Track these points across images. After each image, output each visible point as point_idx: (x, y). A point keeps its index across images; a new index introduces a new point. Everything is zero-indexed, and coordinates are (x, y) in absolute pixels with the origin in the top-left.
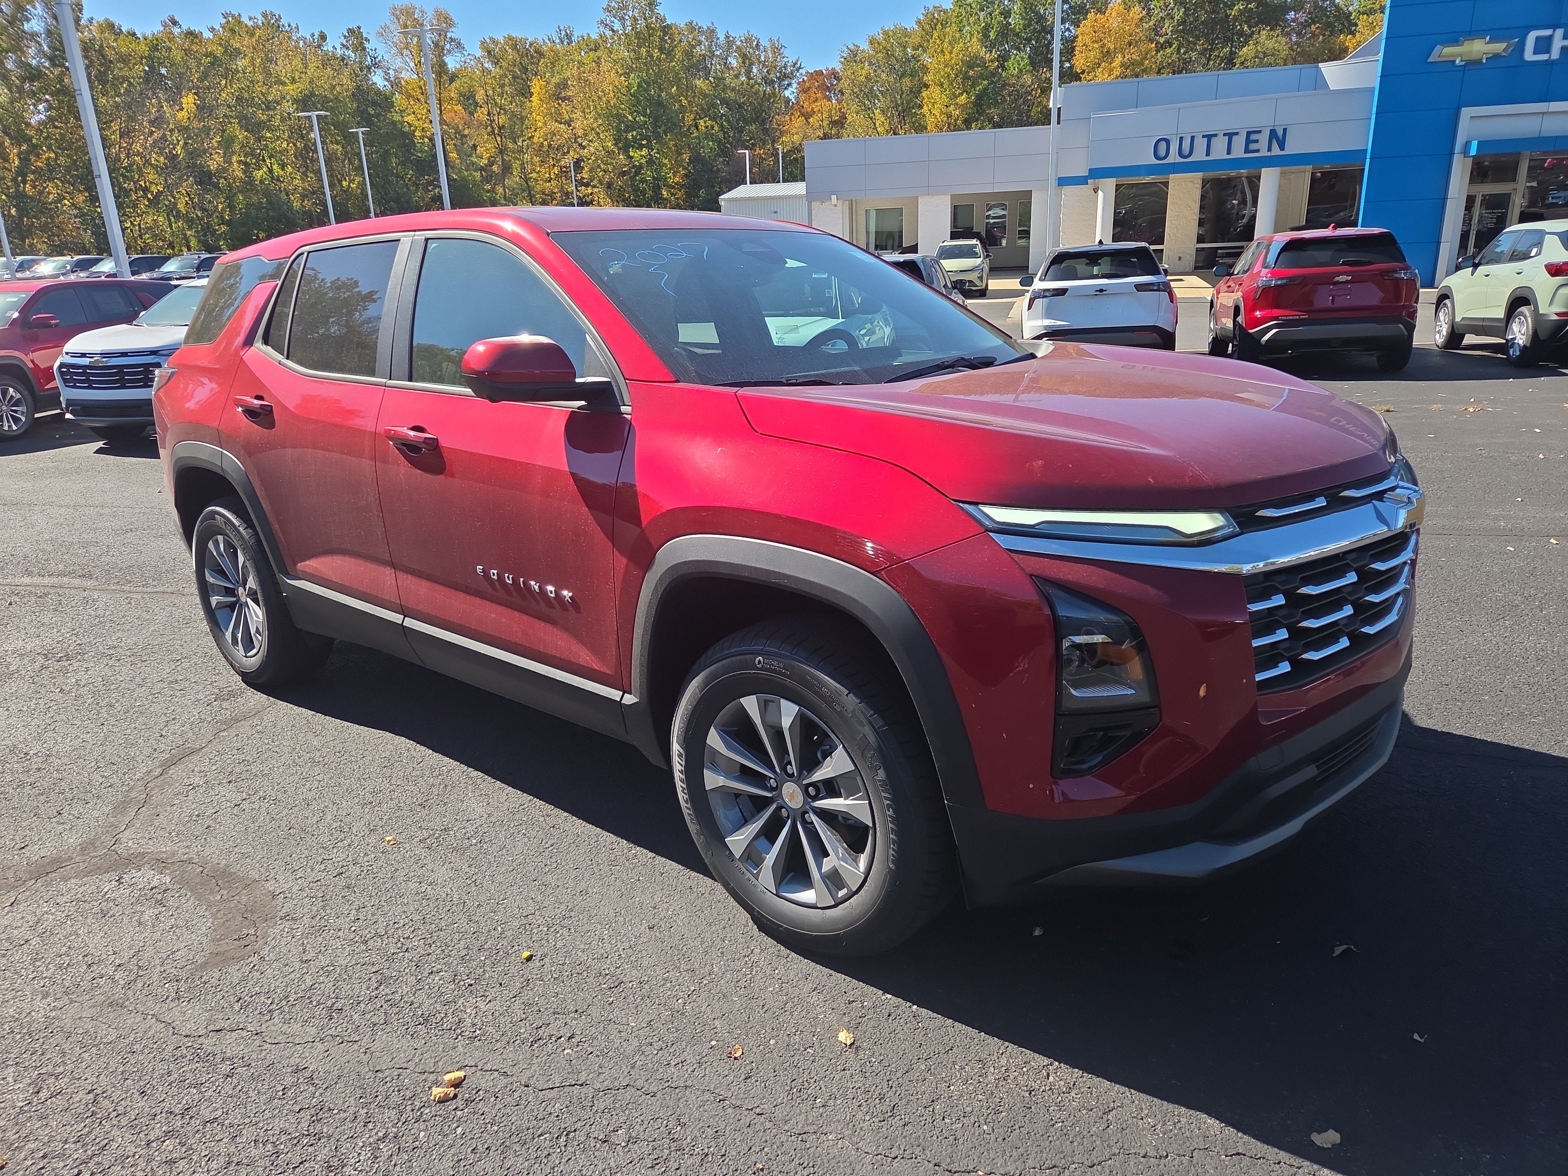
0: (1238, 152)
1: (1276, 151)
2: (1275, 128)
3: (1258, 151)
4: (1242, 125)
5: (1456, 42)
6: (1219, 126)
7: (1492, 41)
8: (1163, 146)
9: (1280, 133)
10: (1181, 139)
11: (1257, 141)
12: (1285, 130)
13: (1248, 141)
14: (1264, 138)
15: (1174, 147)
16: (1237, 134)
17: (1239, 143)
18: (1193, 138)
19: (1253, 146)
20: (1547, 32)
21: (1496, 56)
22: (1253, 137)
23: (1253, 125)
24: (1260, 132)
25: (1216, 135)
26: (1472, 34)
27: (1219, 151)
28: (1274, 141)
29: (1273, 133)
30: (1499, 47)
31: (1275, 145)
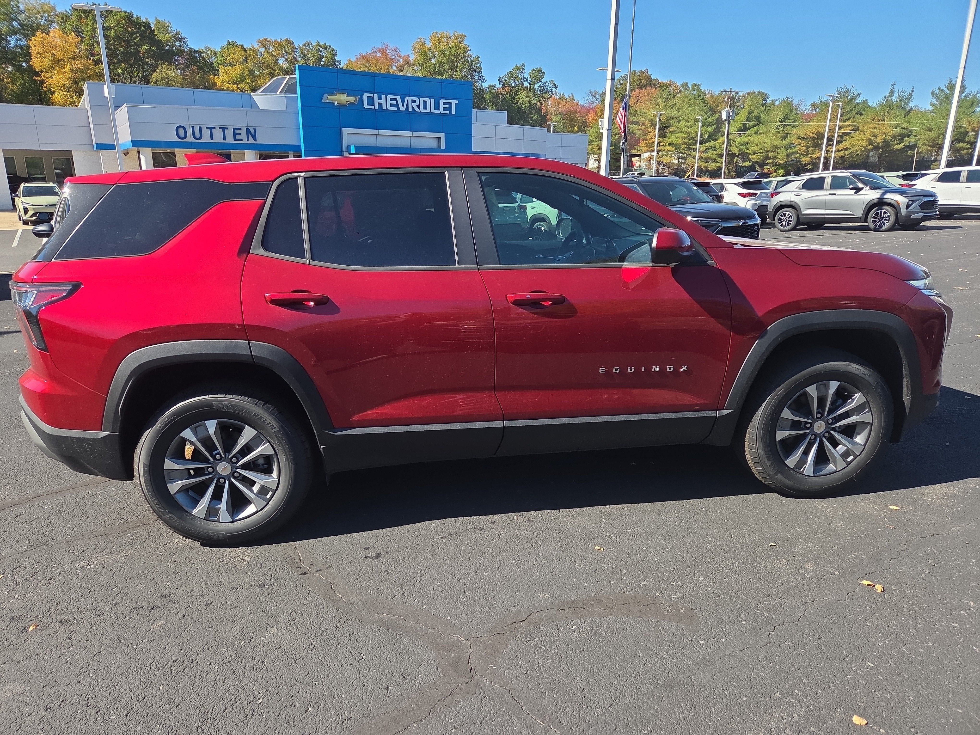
0: (230, 139)
1: (252, 141)
2: (249, 128)
3: (241, 140)
4: (230, 123)
5: (332, 94)
6: (216, 122)
7: (348, 95)
8: (181, 131)
9: (252, 131)
10: (193, 128)
11: (240, 134)
12: (255, 129)
13: (235, 134)
14: (244, 132)
15: (189, 132)
16: (227, 128)
17: (229, 134)
18: (200, 128)
19: (238, 137)
20: (372, 95)
21: (351, 103)
22: (237, 131)
23: (237, 124)
24: (240, 129)
25: (214, 128)
26: (340, 91)
27: (218, 137)
28: (250, 135)
29: (248, 130)
30: (352, 99)
31: (251, 138)
